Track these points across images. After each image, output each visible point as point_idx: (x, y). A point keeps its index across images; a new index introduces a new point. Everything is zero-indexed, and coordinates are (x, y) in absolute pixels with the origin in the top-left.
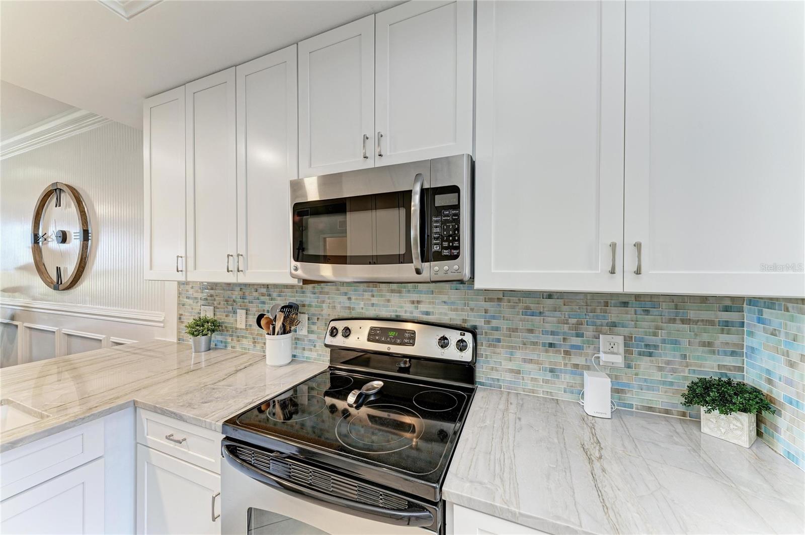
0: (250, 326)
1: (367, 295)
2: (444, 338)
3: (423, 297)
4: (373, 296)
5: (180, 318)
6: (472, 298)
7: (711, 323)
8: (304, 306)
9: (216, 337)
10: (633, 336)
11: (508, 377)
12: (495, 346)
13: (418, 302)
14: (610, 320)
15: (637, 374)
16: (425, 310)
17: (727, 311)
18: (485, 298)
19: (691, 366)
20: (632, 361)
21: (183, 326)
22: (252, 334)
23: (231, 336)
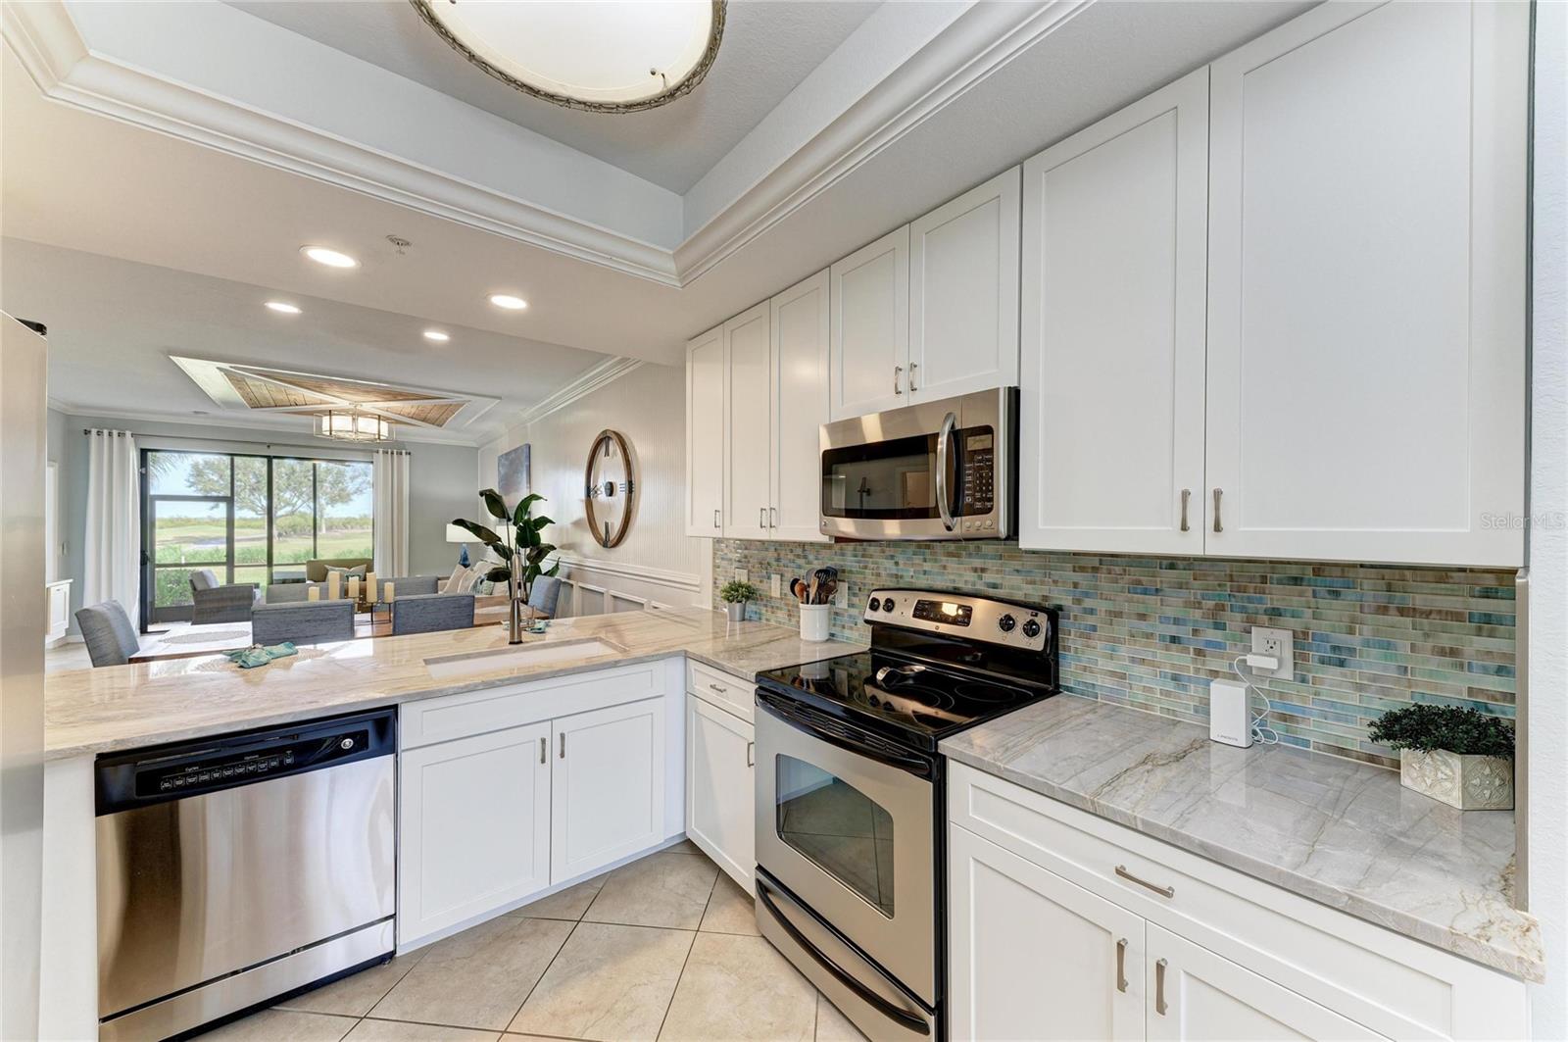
0: (785, 594)
1: (918, 560)
2: (1008, 617)
3: (989, 564)
4: (925, 560)
5: (715, 583)
6: (1055, 566)
7: (1457, 616)
8: (844, 571)
9: (751, 606)
10: (1310, 632)
11: (1109, 683)
12: (1089, 638)
13: (983, 570)
14: (1269, 606)
15: (1317, 694)
16: (992, 581)
17: (1488, 597)
18: (1074, 567)
19: (1417, 686)
20: (1308, 672)
21: (718, 592)
22: (787, 605)
23: (766, 606)
